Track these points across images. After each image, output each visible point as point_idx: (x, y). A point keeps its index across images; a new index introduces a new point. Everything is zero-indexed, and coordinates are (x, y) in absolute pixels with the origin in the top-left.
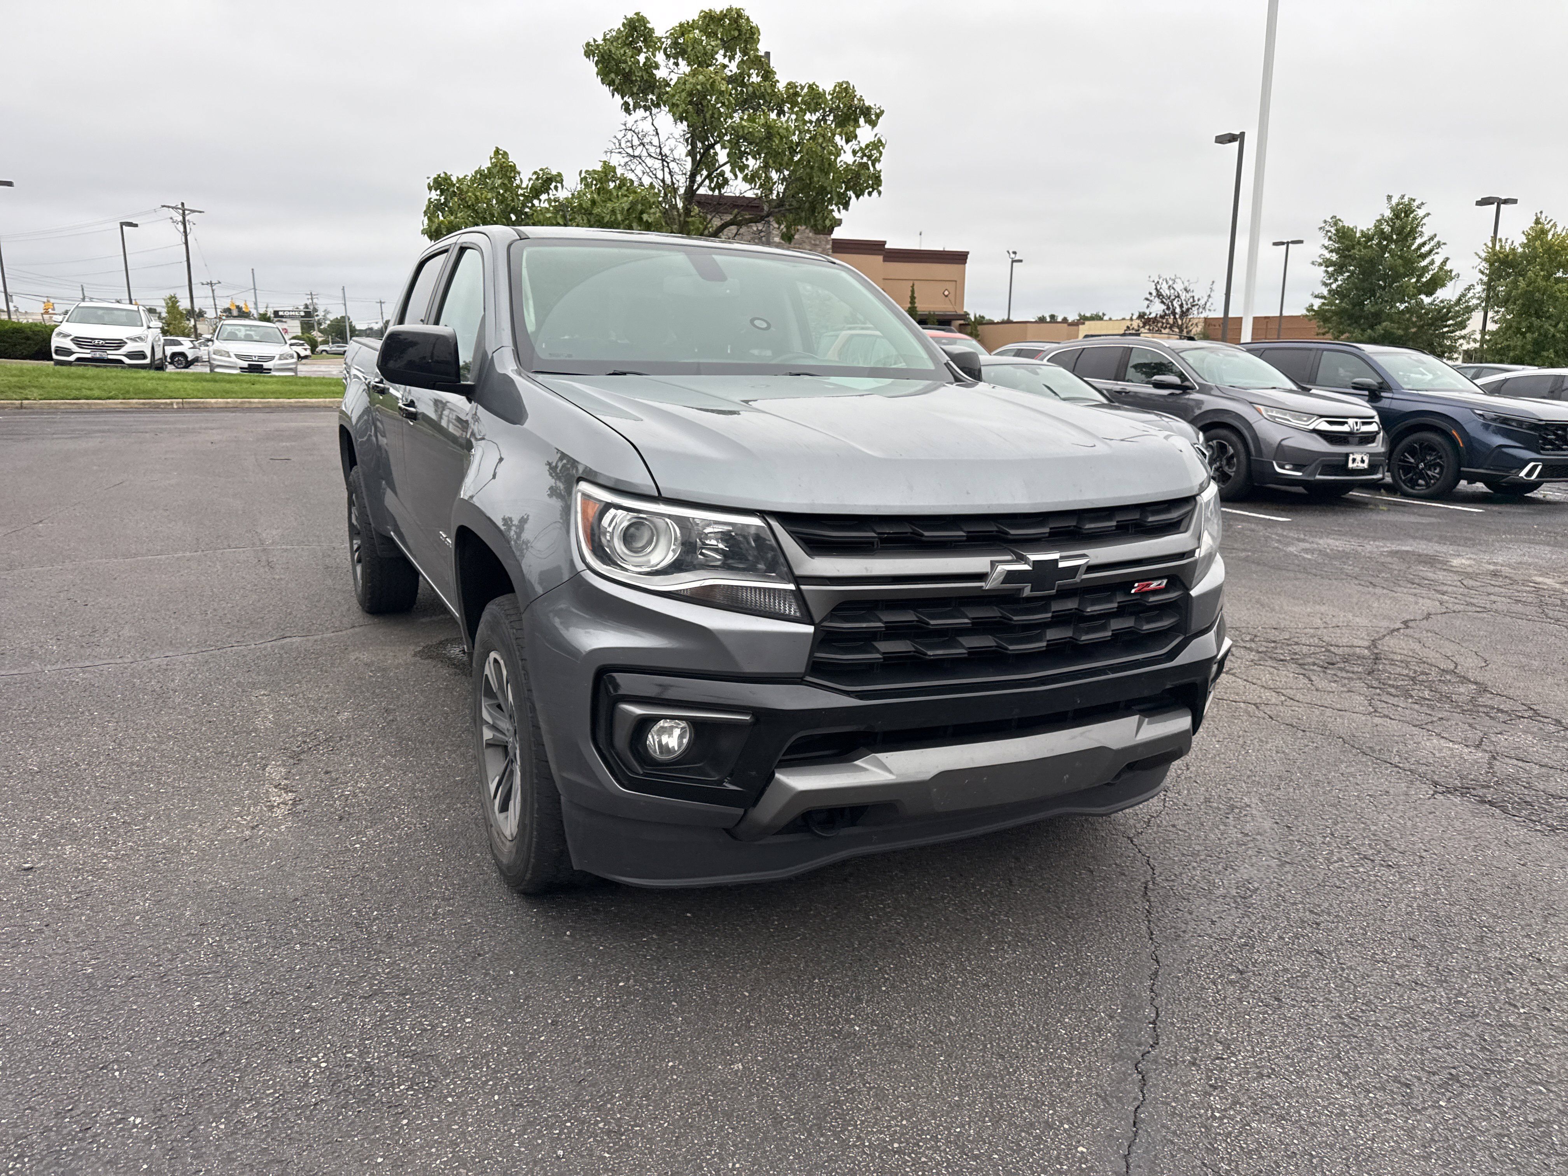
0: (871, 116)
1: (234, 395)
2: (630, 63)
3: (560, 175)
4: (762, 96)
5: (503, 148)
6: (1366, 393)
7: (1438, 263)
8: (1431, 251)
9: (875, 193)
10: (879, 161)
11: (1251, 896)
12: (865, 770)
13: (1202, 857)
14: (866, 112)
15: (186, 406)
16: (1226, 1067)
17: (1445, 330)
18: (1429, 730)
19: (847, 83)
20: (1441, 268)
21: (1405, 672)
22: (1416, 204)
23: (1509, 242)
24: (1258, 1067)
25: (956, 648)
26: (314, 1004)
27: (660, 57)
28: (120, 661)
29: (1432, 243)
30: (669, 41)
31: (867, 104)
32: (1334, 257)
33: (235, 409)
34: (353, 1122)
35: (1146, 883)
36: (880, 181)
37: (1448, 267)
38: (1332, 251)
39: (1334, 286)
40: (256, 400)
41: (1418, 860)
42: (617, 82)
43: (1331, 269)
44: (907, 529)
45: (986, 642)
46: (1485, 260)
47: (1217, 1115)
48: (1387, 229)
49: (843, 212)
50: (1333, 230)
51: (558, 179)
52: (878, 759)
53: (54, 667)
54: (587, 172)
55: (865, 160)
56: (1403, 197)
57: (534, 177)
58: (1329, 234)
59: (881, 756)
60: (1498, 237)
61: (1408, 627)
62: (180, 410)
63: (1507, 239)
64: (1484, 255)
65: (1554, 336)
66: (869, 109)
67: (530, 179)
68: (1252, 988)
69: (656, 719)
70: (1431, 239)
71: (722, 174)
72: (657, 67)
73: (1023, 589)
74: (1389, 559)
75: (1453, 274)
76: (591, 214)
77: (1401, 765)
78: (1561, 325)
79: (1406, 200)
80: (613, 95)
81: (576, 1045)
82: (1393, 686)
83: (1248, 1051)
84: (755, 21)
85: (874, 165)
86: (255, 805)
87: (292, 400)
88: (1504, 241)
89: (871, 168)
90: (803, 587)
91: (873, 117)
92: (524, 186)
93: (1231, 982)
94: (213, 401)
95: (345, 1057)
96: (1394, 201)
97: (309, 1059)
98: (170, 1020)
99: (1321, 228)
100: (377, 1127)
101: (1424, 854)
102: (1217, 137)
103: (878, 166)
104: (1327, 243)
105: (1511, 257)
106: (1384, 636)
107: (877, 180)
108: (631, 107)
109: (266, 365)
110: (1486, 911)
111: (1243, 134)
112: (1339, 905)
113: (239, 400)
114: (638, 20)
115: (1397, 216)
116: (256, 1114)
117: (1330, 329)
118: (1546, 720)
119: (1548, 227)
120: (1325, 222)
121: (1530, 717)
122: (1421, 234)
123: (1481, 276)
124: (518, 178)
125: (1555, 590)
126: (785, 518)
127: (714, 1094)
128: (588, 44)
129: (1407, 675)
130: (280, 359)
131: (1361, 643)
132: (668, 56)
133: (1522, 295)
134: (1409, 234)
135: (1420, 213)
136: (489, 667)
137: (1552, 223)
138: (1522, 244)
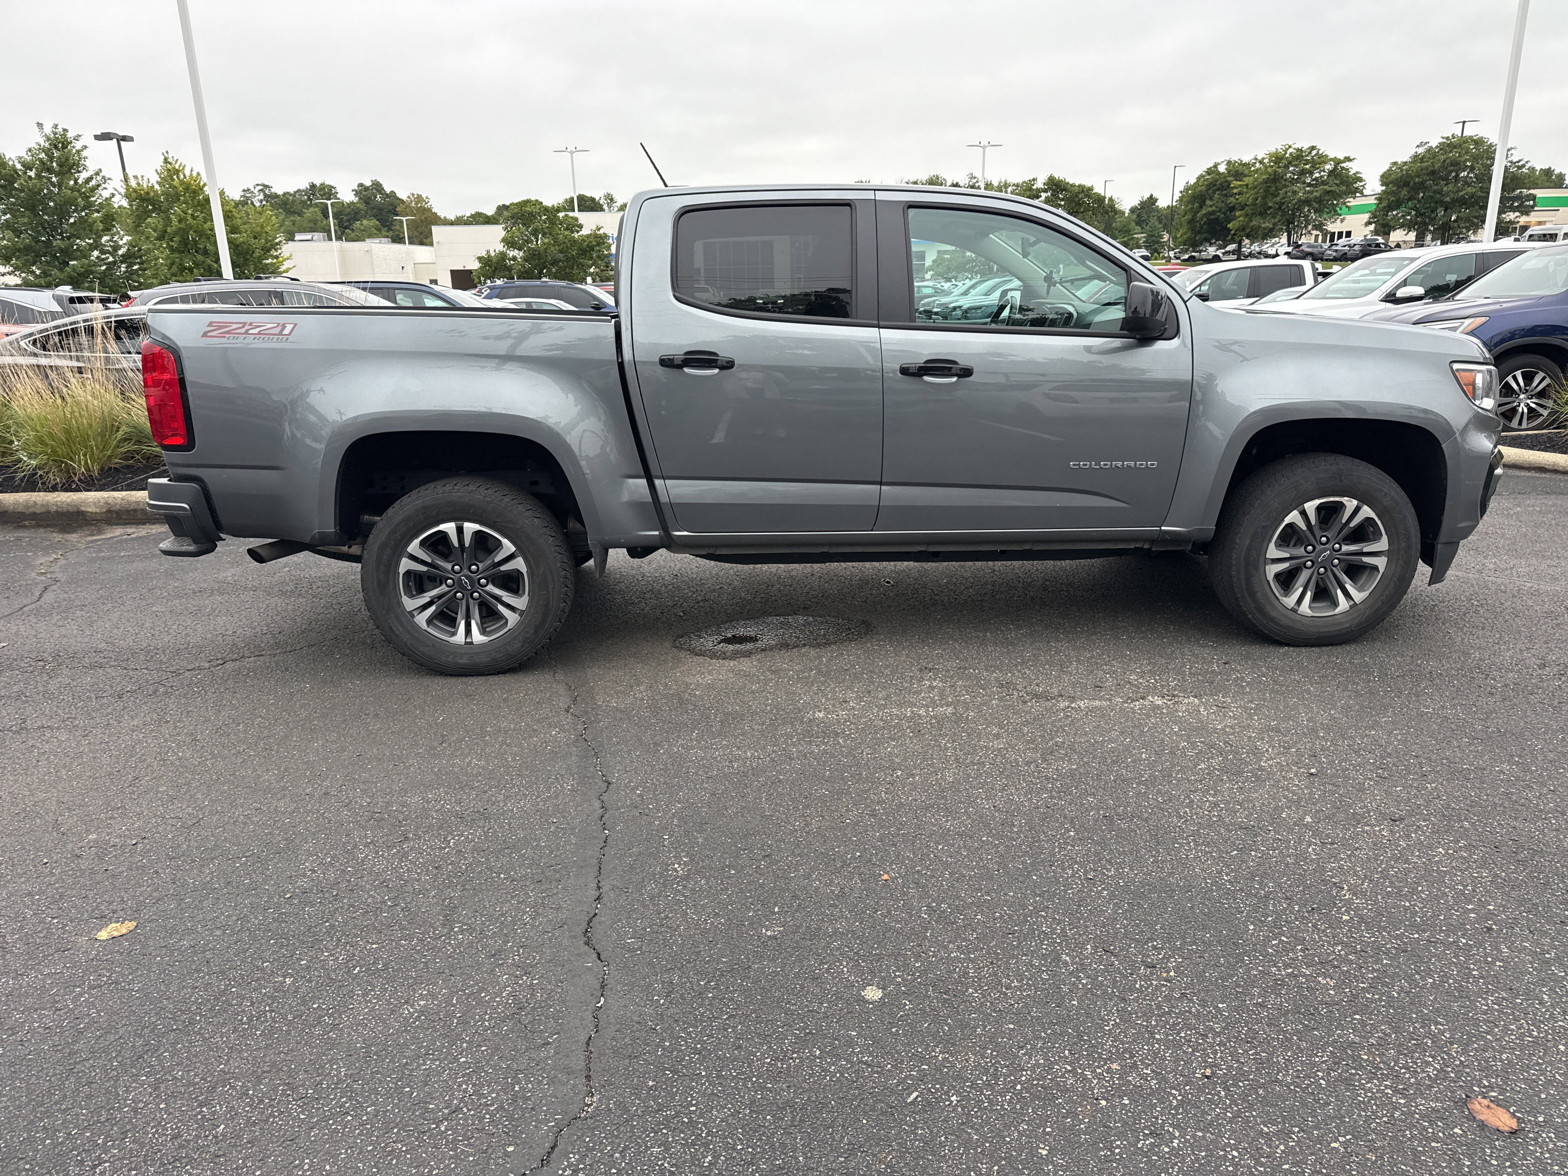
8: (97, 186)
22: (70, 135)
23: (145, 178)
29: (99, 178)
48: (45, 159)
56: (56, 126)
60: (129, 174)
63: (142, 177)
70: (97, 174)
79: (58, 129)
88: (140, 179)
96: (48, 130)
105: (152, 194)
115: (52, 145)
119: (177, 167)
122: (85, 167)
133: (176, 233)
134: (71, 167)
135: (78, 145)
136: (1293, 517)
137: (179, 164)
138: (159, 183)
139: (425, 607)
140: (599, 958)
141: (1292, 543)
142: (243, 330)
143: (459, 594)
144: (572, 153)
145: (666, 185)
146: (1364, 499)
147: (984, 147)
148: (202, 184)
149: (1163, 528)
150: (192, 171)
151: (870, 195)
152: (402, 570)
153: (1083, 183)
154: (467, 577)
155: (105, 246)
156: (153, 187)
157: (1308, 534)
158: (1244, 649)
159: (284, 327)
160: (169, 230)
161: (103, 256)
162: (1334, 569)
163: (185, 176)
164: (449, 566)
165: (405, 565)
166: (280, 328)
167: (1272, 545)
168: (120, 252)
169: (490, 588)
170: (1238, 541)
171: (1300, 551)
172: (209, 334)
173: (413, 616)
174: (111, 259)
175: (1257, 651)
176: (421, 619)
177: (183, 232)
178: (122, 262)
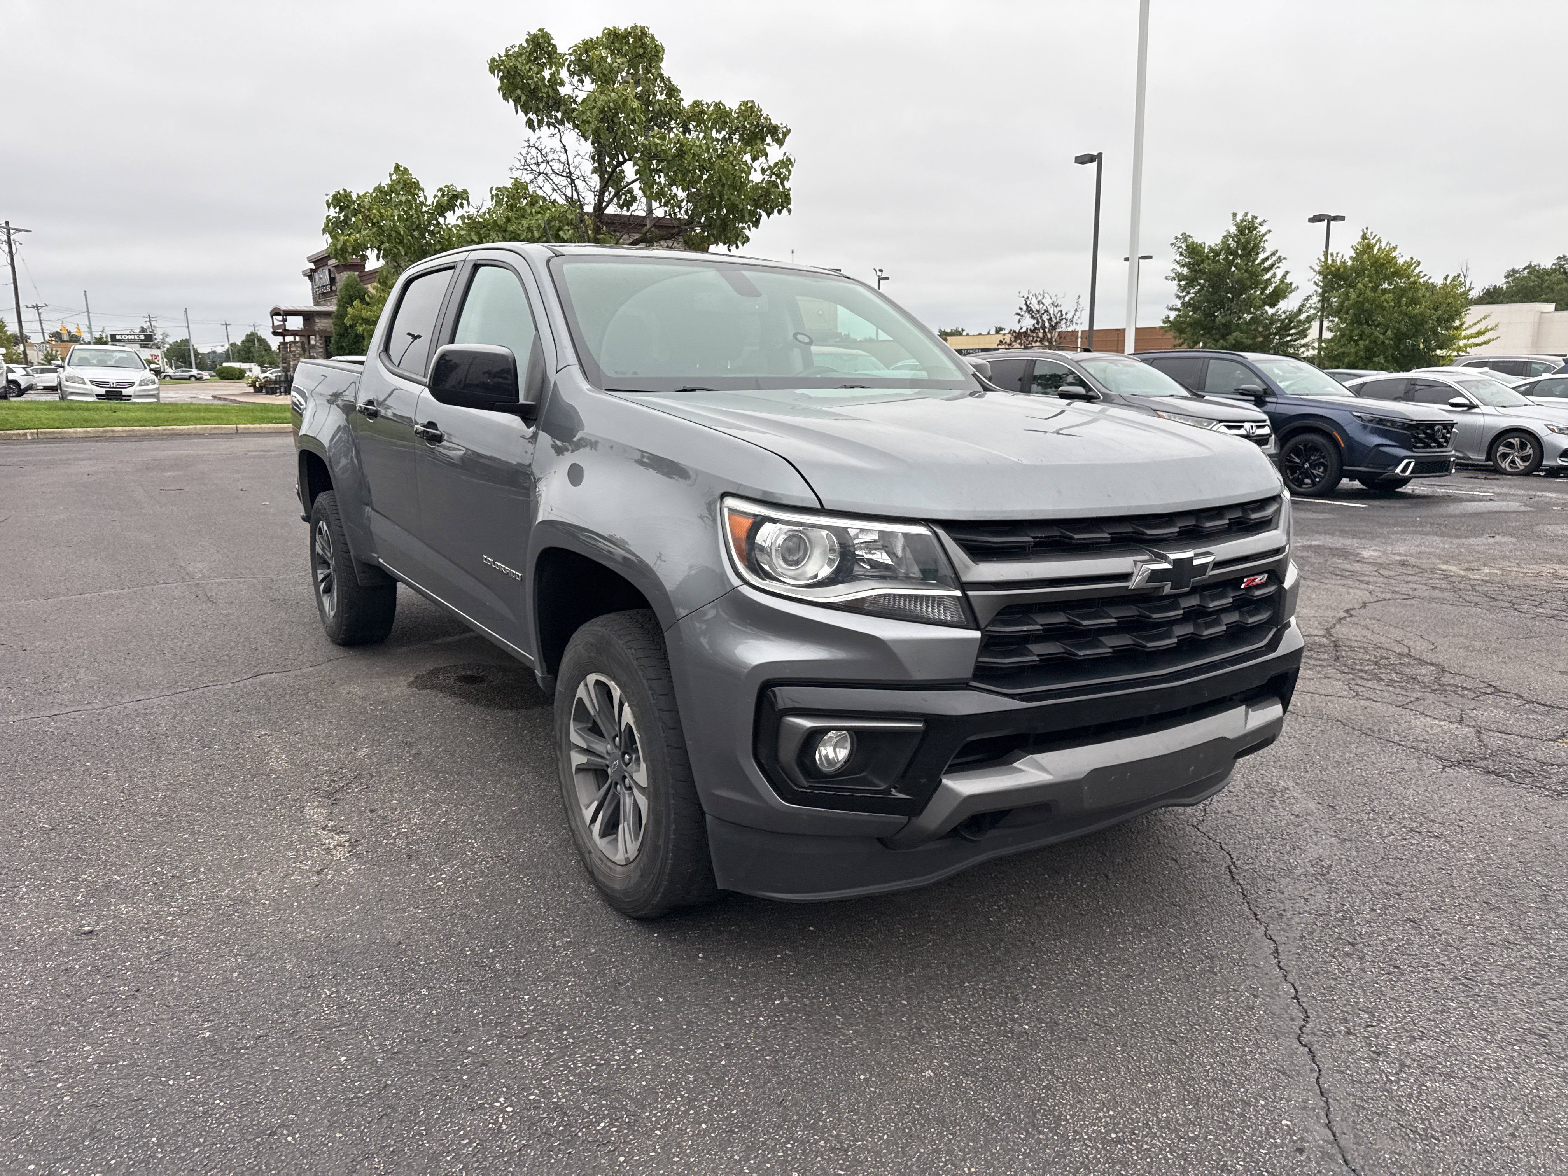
0: (778, 134)
1: (94, 424)
2: (536, 80)
3: (465, 192)
4: (669, 114)
5: (403, 164)
6: (1252, 398)
7: (1279, 276)
8: (1272, 265)
9: (785, 211)
10: (788, 180)
11: (1328, 873)
12: (1021, 771)
13: (1269, 840)
14: (773, 130)
15: (41, 436)
16: (1380, 1034)
17: (1289, 338)
18: (1412, 710)
19: (753, 102)
20: (1282, 281)
21: (1367, 657)
22: (1258, 221)
23: (1340, 255)
24: (1407, 1031)
25: (1098, 647)
26: (470, 1048)
27: (564, 74)
28: (89, 707)
29: (1274, 258)
30: (573, 58)
31: (774, 123)
32: (1185, 271)
33: (97, 438)
34: (567, 1164)
35: (1229, 867)
36: (790, 199)
37: (1288, 280)
38: (1183, 266)
39: (1187, 299)
40: (120, 429)
41: (1459, 830)
42: (523, 98)
43: (1183, 283)
44: (1055, 533)
45: (1124, 640)
46: (1319, 273)
47: (1393, 1078)
48: (1233, 244)
49: (753, 229)
50: (1184, 246)
51: (465, 196)
52: (1036, 761)
53: (17, 718)
54: (497, 188)
55: (773, 178)
56: (1246, 214)
57: (440, 194)
58: (1180, 250)
59: (1038, 757)
60: (1330, 251)
61: (1351, 616)
62: (35, 440)
64: (1318, 268)
65: (1383, 343)
66: (776, 128)
67: (435, 196)
68: (1368, 958)
69: (825, 731)
70: (1273, 254)
71: (631, 191)
72: (562, 84)
73: (1163, 587)
74: (1305, 554)
75: (1293, 286)
76: (505, 231)
77: (1403, 743)
78: (1389, 332)
79: (1249, 217)
80: (517, 112)
81: (760, 1066)
82: (1361, 671)
83: (1392, 1017)
84: (659, 40)
85: (783, 184)
86: (311, 849)
87: (160, 428)
88: (1335, 255)
89: (781, 187)
90: (970, 593)
91: (780, 135)
92: (429, 202)
93: (1347, 954)
94: (71, 430)
95: (529, 1100)
96: (1239, 218)
97: (491, 1105)
98: (321, 1078)
99: (1172, 244)
100: (595, 1167)
101: (1461, 823)
102: (1076, 158)
103: (787, 185)
104: (1178, 258)
105: (1342, 270)
106: (1335, 625)
107: (786, 198)
108: (536, 124)
109: (125, 392)
110: (1538, 872)
111: (1100, 155)
112: (1409, 875)
113: (101, 429)
114: (543, 36)
115: (1241, 232)
116: (461, 1166)
117: (1185, 340)
118: (1508, 695)
119: (1373, 242)
120: (1176, 238)
121: (1492, 693)
122: (1264, 250)
123: (1316, 288)
124: (422, 195)
125: (1462, 577)
126: (949, 525)
127: (918, 1102)
128: (493, 60)
129: (1369, 660)
130: (140, 385)
131: (1316, 632)
132: (572, 74)
133: (1353, 305)
134: (1253, 250)
135: (1263, 230)
136: (582, 690)
137: (1377, 238)
138: (1351, 258)
148: (1393, 254)
150: (1388, 244)
156: (1345, 262)
162: (626, 792)
163: (1379, 250)
165: (317, 547)
167: (572, 723)
173: (320, 586)
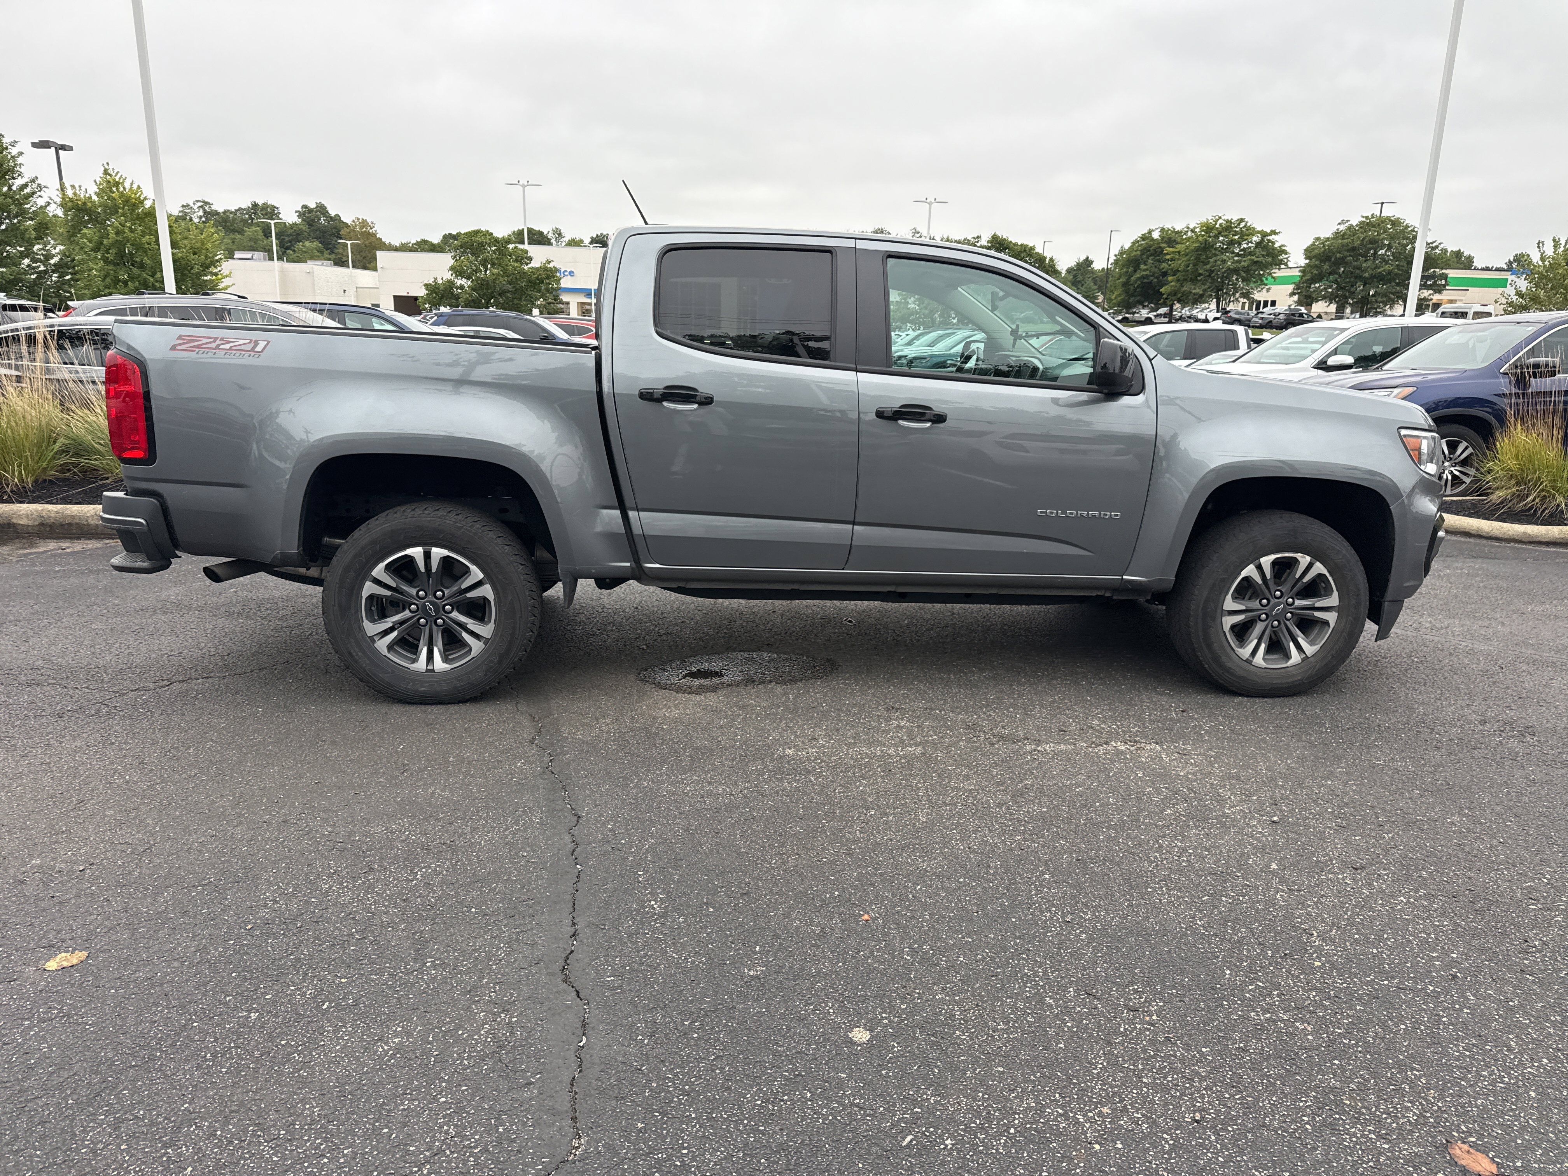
8: (32, 193)
23: (83, 189)
29: (34, 186)
60: (66, 183)
63: (80, 187)
70: (33, 181)
88: (78, 188)
105: (89, 205)
119: (117, 179)
122: (20, 174)
133: (113, 245)
134: (6, 173)
135: (14, 151)
136: (1250, 571)
137: (119, 176)
138: (97, 194)
139: (386, 633)
140: (578, 996)
141: (1247, 597)
142: (214, 345)
143: (422, 620)
144: (524, 186)
145: (646, 223)
146: (1317, 556)
147: (930, 204)
148: (142, 197)
149: (1124, 577)
150: (132, 184)
151: (850, 243)
152: (365, 594)
153: (1025, 243)
154: (431, 603)
155: (37, 254)
156: (90, 197)
157: (1263, 587)
158: (1200, 698)
159: (256, 343)
160: (105, 242)
161: (34, 265)
162: (1287, 622)
163: (124, 188)
164: (413, 591)
165: (369, 588)
166: (252, 345)
167: (1229, 597)
168: (52, 262)
169: (455, 615)
170: (1197, 592)
171: (1255, 604)
172: (178, 348)
173: (374, 641)
174: (42, 268)
175: (1212, 700)
176: (382, 645)
177: (119, 245)
178: (53, 272)
